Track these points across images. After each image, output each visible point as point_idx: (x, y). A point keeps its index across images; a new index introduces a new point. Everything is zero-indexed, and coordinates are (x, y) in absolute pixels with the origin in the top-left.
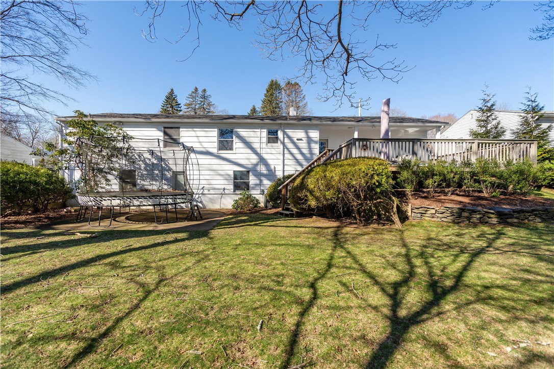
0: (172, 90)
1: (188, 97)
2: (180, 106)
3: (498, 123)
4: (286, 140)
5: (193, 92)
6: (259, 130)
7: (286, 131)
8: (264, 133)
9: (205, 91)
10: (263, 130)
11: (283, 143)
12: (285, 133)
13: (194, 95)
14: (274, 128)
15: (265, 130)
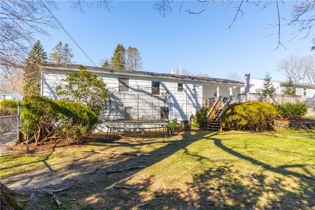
0: (39, 41)
1: (54, 48)
2: (45, 54)
3: (273, 86)
4: (187, 90)
5: (58, 46)
6: (174, 83)
7: (187, 84)
8: (176, 85)
9: (67, 45)
10: (176, 83)
11: (186, 91)
12: (187, 86)
13: (59, 47)
14: (181, 83)
15: (177, 84)
